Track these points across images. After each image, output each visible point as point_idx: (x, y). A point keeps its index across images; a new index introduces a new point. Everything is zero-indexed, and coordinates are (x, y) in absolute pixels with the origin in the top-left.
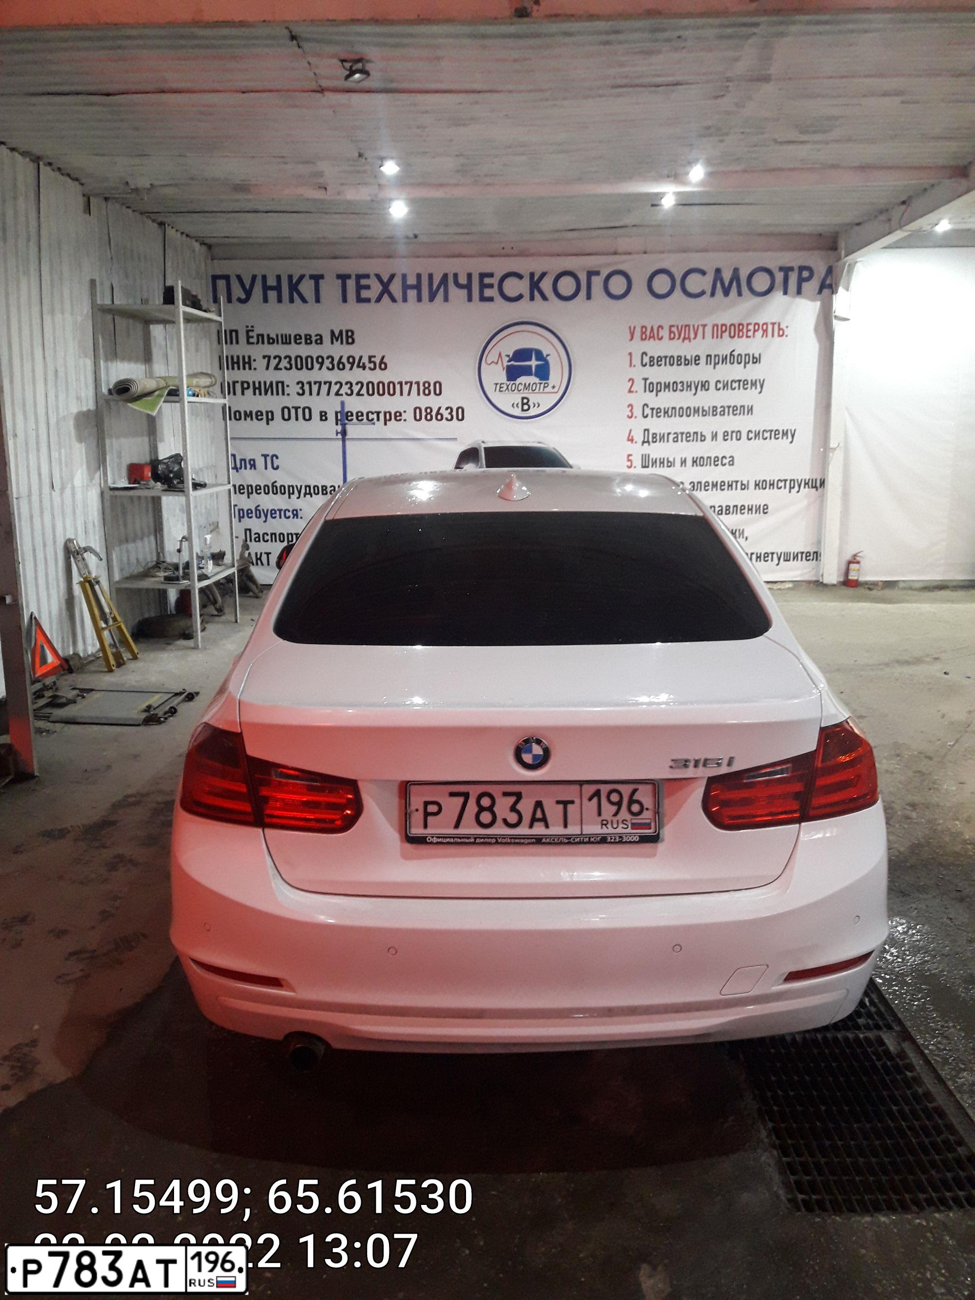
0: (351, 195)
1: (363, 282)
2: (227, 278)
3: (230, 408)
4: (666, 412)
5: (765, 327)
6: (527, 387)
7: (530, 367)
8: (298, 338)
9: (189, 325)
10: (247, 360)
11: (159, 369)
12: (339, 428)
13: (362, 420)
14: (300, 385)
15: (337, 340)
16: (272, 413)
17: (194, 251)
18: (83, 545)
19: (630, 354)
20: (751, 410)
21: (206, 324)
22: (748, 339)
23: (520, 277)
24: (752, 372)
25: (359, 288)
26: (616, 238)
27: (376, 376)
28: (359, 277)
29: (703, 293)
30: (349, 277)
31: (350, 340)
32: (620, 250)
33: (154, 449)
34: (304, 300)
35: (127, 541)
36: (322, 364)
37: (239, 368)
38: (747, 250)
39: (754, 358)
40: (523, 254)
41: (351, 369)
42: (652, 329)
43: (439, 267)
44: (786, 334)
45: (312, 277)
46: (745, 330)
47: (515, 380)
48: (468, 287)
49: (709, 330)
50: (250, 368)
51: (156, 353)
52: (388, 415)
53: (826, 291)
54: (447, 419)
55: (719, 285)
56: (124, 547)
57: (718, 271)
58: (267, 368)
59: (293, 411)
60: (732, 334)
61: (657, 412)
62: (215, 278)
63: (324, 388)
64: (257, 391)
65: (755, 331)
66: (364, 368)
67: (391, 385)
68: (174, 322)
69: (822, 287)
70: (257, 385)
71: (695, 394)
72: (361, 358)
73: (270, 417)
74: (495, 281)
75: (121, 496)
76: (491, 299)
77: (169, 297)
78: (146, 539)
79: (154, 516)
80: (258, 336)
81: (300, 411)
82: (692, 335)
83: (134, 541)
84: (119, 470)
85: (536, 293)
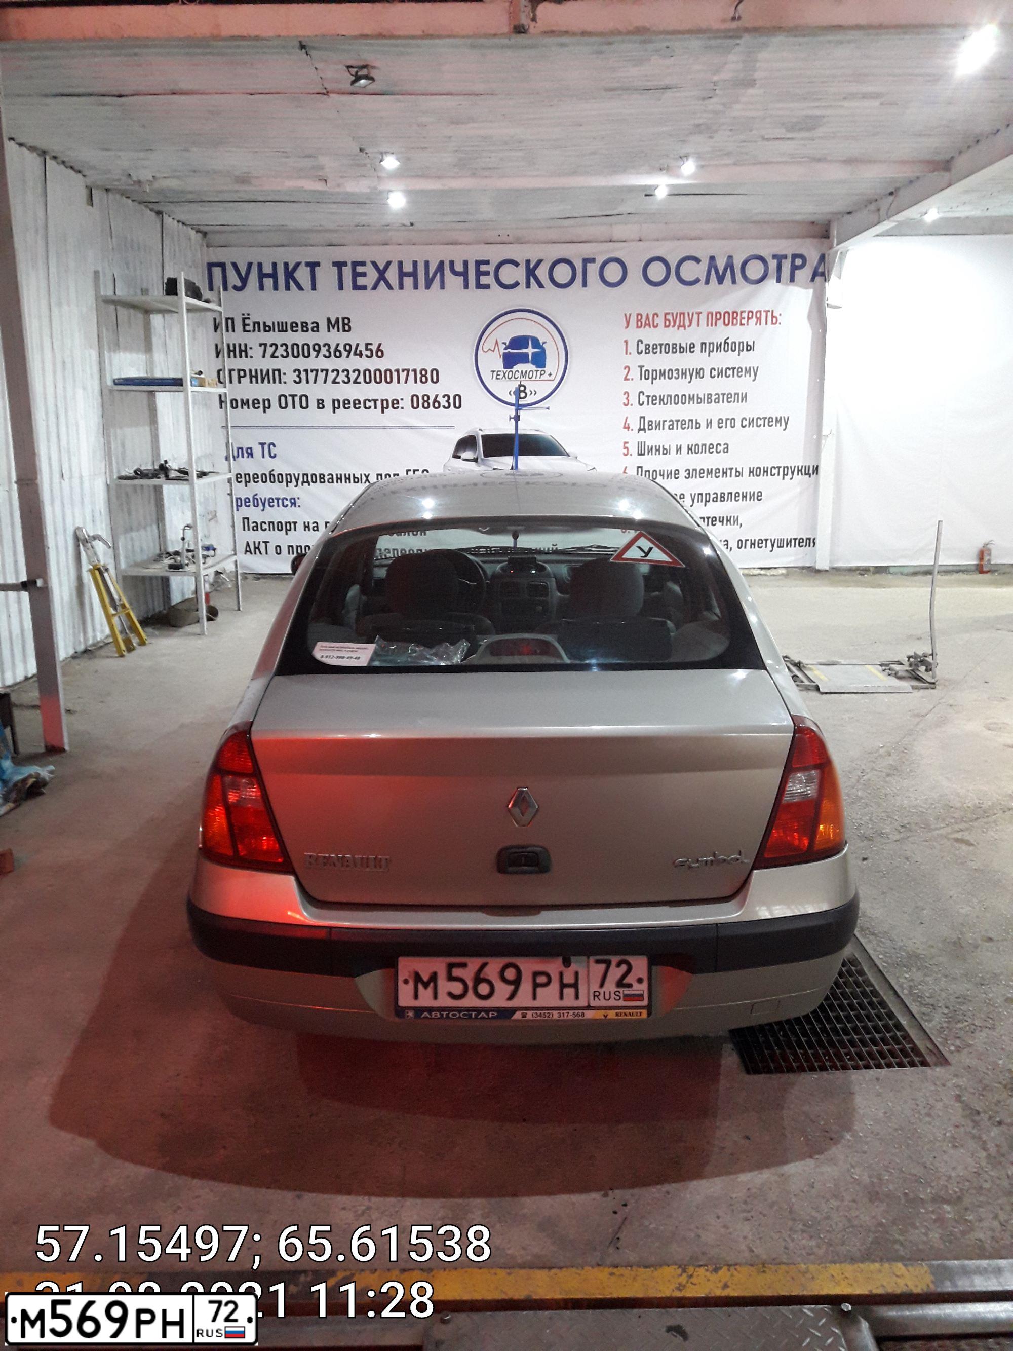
0: (351, 187)
1: (360, 269)
2: (223, 266)
4: (661, 400)
5: (758, 315)
6: (523, 374)
7: (527, 354)
8: (294, 326)
10: (243, 348)
11: (160, 357)
13: (359, 407)
14: (297, 373)
15: (333, 327)
16: (269, 401)
17: (191, 240)
19: (626, 342)
20: (744, 397)
21: (203, 313)
22: (743, 327)
23: (516, 264)
24: (746, 360)
25: (355, 275)
26: (611, 226)
27: (373, 364)
28: (355, 264)
29: (697, 280)
30: (345, 264)
32: (615, 237)
34: (300, 288)
36: (318, 352)
37: (235, 357)
38: (741, 238)
39: (748, 345)
40: (519, 241)
41: (348, 356)
42: (648, 316)
43: (435, 255)
44: (779, 320)
45: (308, 264)
46: (739, 318)
47: (512, 368)
48: (465, 274)
49: (703, 318)
50: (246, 357)
51: (157, 343)
52: (385, 403)
53: (818, 279)
54: (444, 407)
55: (713, 272)
57: (713, 258)
58: (264, 356)
59: (290, 399)
60: (726, 322)
61: (653, 399)
62: (210, 266)
63: (321, 376)
64: (254, 379)
65: (749, 318)
66: (361, 355)
67: (388, 373)
68: (175, 312)
69: (815, 274)
70: (253, 374)
71: (690, 381)
72: (358, 345)
73: (267, 405)
74: (491, 268)
76: (487, 287)
77: (171, 289)
79: (156, 508)
80: (254, 323)
81: (297, 399)
82: (687, 323)
85: (532, 280)
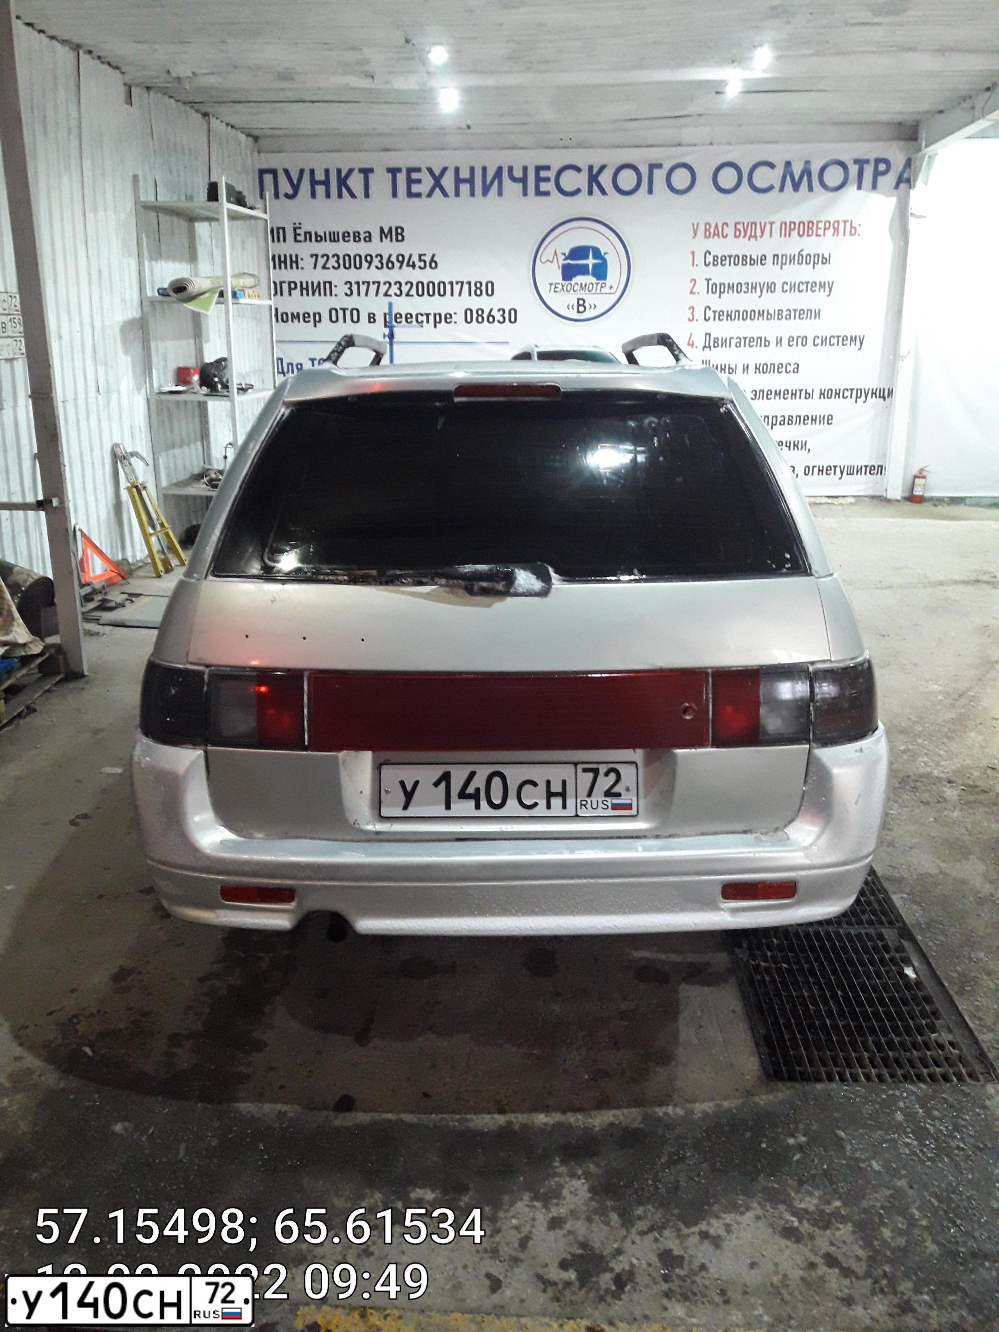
0: (400, 84)
1: (414, 176)
2: (274, 172)
3: (276, 310)
4: (729, 315)
5: (836, 225)
6: (583, 287)
7: (587, 265)
8: (346, 235)
9: (235, 223)
10: (294, 259)
11: (204, 267)
12: (387, 331)
13: (411, 322)
14: (348, 285)
15: (386, 237)
16: (319, 314)
17: (240, 144)
18: (129, 450)
19: (693, 253)
20: (818, 314)
21: (253, 222)
22: (819, 238)
23: (578, 169)
24: (821, 273)
25: (410, 182)
26: (680, 127)
27: (427, 275)
28: (410, 171)
29: (771, 188)
30: (399, 170)
31: (400, 237)
32: (684, 142)
33: (200, 351)
34: (353, 196)
35: (173, 447)
36: (370, 263)
37: (286, 268)
38: (820, 141)
39: (823, 257)
40: (581, 145)
41: (400, 267)
42: (717, 225)
43: (493, 160)
44: (858, 232)
45: (361, 171)
46: (814, 228)
47: (571, 279)
48: (524, 180)
49: (776, 228)
50: (297, 268)
51: (201, 252)
52: (438, 317)
53: (903, 186)
54: (499, 322)
55: (788, 178)
56: (171, 452)
57: (788, 164)
58: (315, 267)
59: (341, 313)
60: (801, 233)
61: (720, 315)
62: (262, 172)
63: (373, 288)
64: (305, 292)
65: (825, 229)
66: (414, 266)
67: (442, 285)
68: (217, 220)
69: (900, 181)
70: (304, 286)
71: (760, 297)
72: (410, 256)
73: (317, 319)
74: (551, 174)
75: (168, 401)
76: (547, 194)
77: (213, 194)
78: (192, 446)
79: (201, 422)
80: (305, 233)
81: (348, 313)
82: (759, 233)
83: (181, 446)
84: (165, 373)
85: (595, 186)
